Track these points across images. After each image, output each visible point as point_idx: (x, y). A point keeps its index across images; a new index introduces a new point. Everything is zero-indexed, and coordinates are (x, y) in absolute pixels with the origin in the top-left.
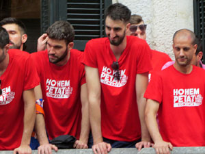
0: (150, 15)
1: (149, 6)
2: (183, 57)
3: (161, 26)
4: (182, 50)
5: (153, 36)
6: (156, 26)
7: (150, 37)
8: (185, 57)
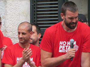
0: (4, 14)
1: (3, 8)
2: (22, 38)
3: (10, 20)
4: (21, 34)
5: (5, 26)
6: (7, 21)
7: (3, 27)
8: (23, 38)
